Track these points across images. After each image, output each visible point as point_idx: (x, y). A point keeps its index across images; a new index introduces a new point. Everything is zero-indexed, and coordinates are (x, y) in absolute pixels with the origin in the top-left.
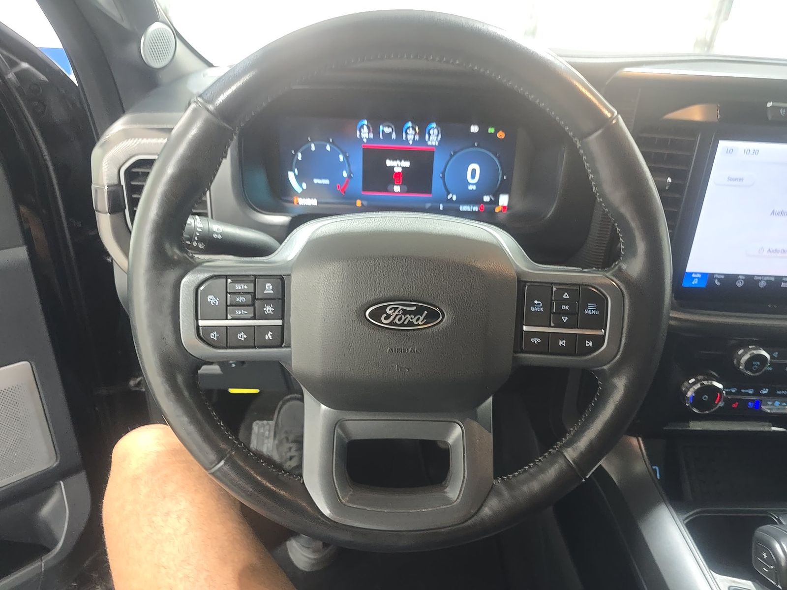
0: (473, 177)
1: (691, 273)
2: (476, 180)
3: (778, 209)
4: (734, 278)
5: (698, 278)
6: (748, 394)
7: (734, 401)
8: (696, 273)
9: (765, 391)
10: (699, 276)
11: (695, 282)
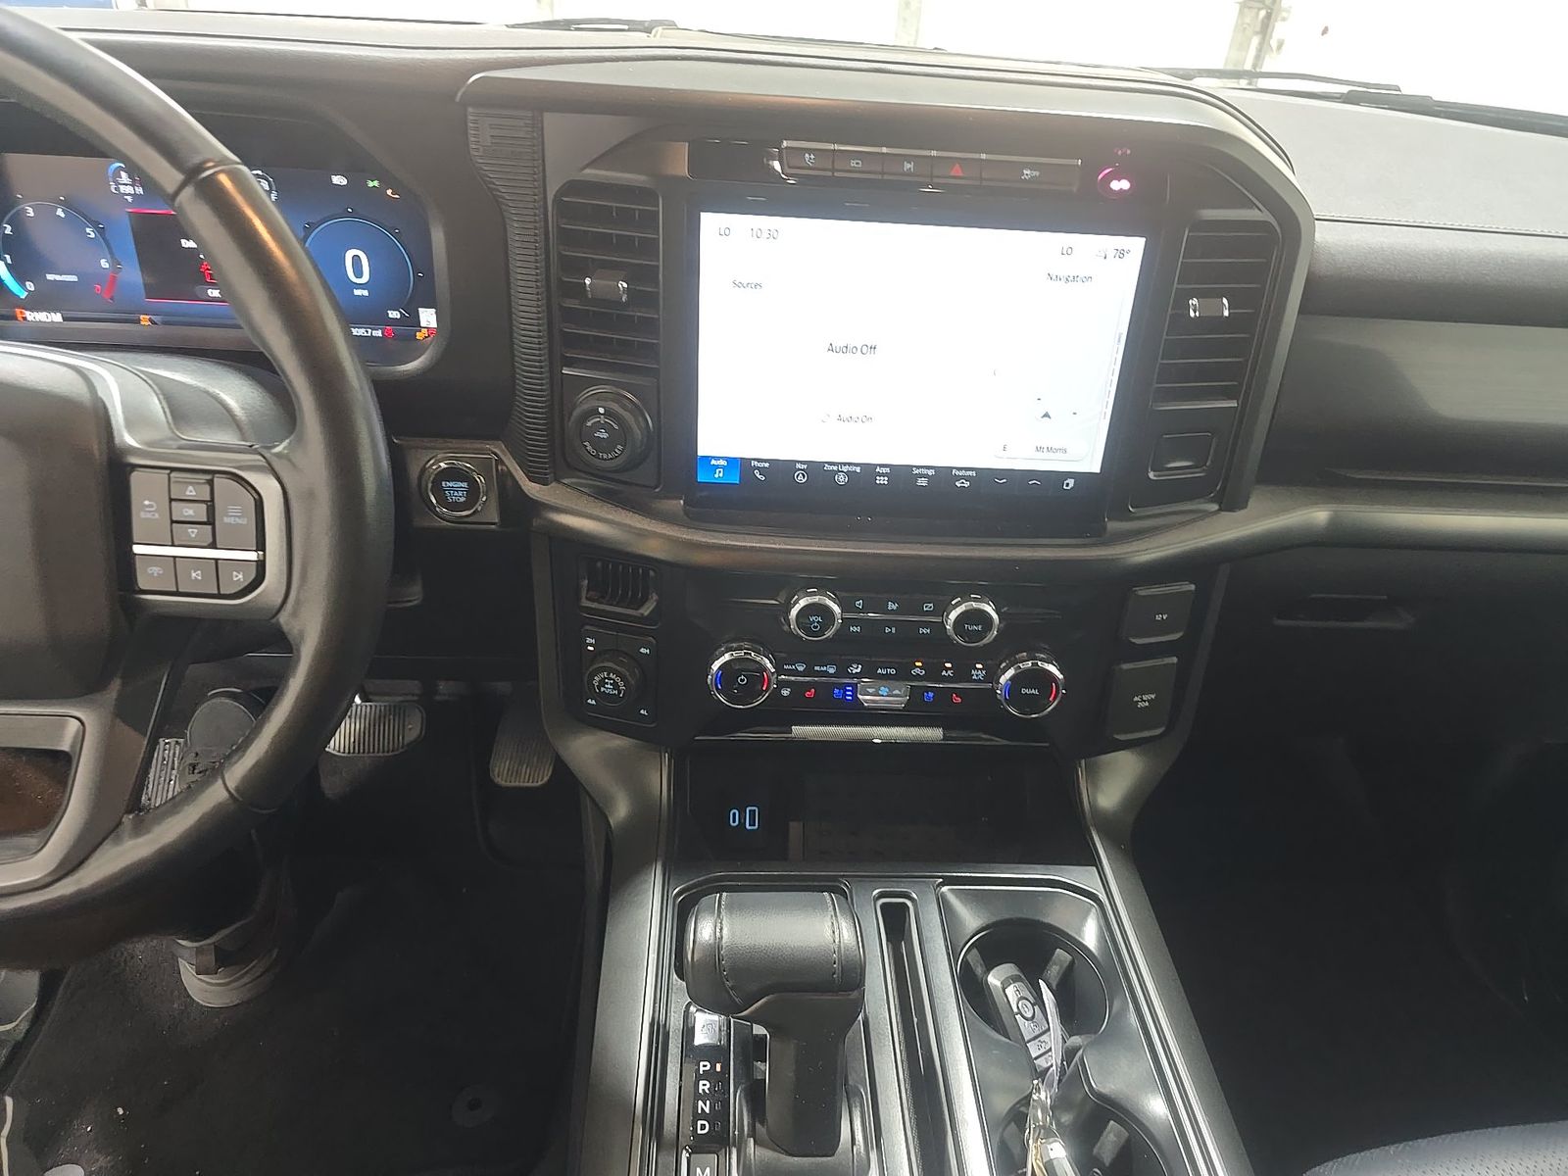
0: (359, 273)
1: (708, 458)
2: (365, 278)
3: (839, 343)
4: (789, 466)
5: (723, 467)
6: (826, 674)
7: (808, 686)
8: (717, 458)
9: (857, 669)
10: (723, 463)
11: (719, 474)
